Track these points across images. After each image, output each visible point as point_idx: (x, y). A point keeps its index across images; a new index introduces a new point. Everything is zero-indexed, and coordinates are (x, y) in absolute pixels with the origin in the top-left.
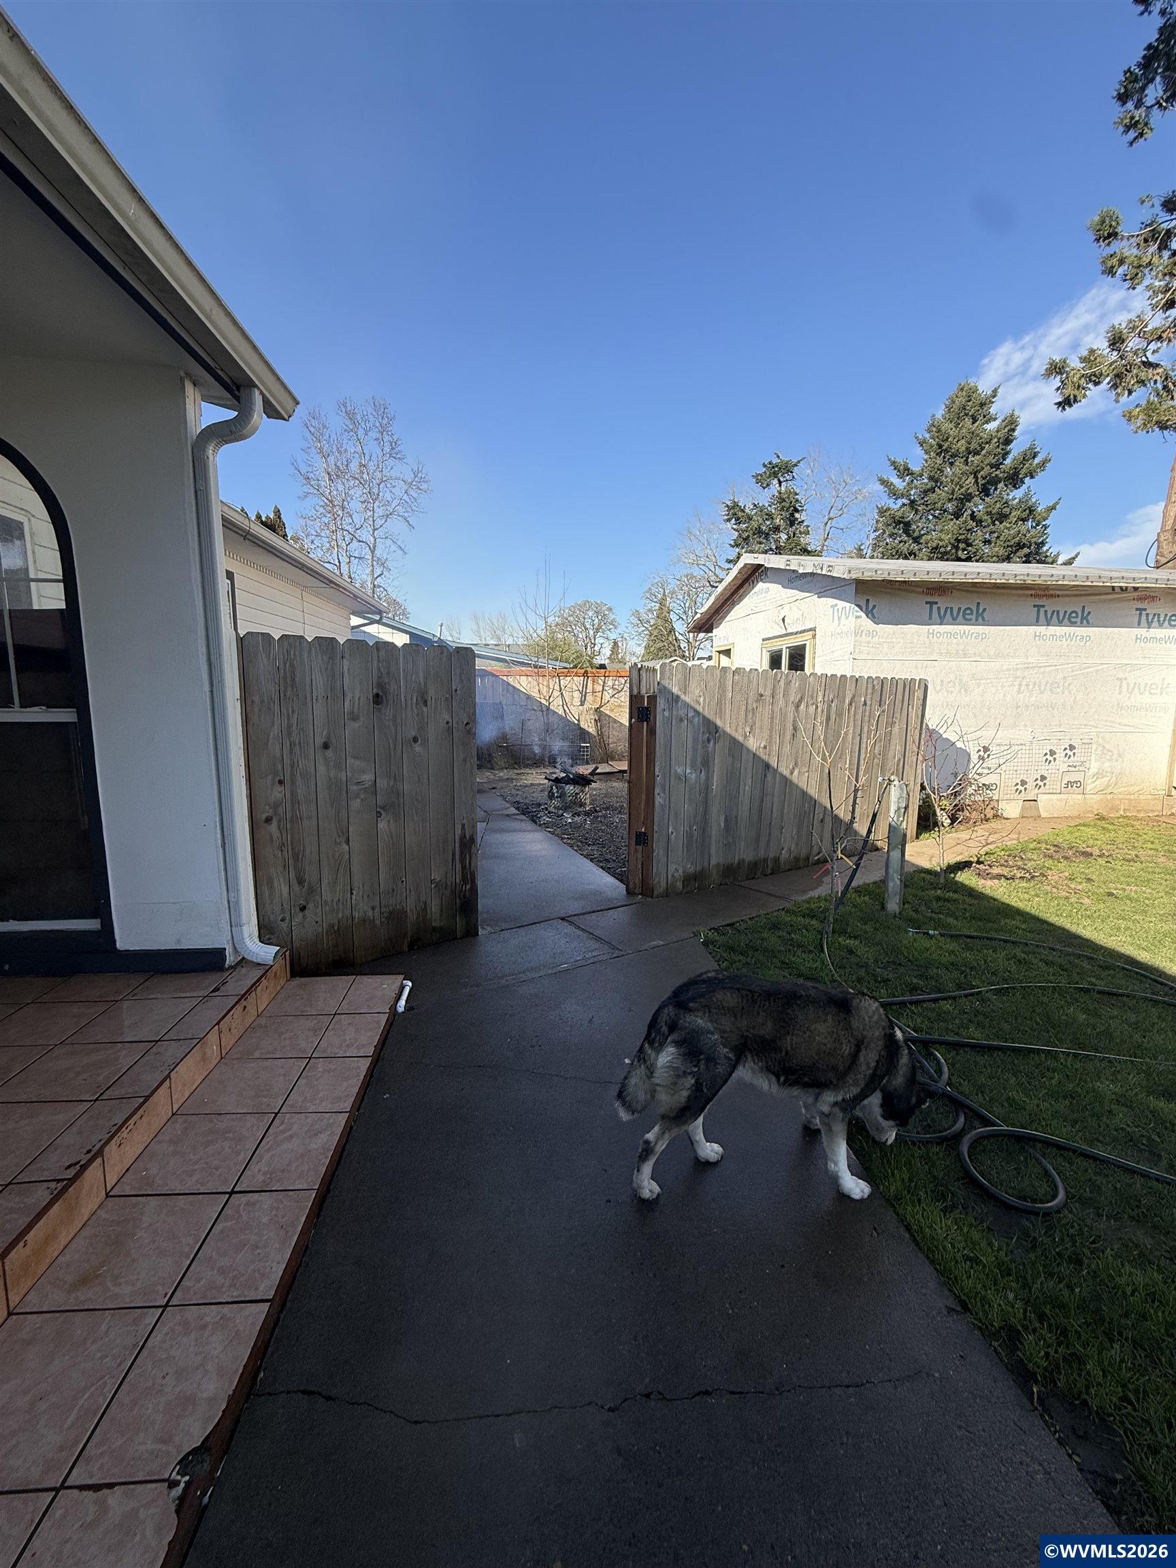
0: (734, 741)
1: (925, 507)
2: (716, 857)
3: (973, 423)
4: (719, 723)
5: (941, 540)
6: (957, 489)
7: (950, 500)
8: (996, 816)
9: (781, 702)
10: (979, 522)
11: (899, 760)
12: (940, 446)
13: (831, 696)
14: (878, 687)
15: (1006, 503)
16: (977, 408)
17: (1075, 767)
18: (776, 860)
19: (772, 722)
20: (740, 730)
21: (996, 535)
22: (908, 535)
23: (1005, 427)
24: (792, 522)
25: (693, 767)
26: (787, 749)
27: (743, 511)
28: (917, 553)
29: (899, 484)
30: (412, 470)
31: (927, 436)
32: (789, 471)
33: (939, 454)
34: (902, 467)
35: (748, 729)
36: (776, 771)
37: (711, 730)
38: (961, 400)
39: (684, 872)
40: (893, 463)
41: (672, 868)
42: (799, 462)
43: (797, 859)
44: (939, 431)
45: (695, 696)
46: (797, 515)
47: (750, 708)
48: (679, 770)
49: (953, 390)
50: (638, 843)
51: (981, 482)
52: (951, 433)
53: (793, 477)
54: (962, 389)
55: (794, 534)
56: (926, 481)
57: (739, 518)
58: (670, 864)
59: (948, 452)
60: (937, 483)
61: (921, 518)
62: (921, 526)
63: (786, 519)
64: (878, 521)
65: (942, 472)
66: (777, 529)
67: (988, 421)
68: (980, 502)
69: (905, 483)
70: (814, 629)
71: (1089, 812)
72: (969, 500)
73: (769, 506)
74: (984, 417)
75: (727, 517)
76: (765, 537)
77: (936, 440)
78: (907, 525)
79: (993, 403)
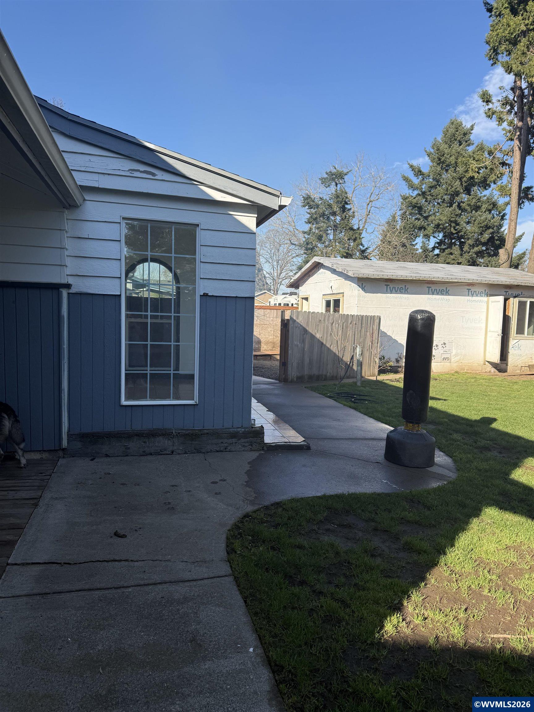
0: (312, 335)
1: (431, 197)
2: (306, 372)
3: (460, 145)
4: (307, 329)
5: (440, 220)
6: (449, 189)
7: (446, 194)
9: (327, 323)
10: (464, 210)
11: (370, 345)
12: (440, 159)
13: (343, 321)
14: (361, 318)
15: (479, 199)
16: (462, 136)
17: (446, 352)
18: (326, 376)
19: (324, 329)
20: (314, 331)
21: (474, 219)
22: (421, 215)
23: (478, 151)
24: (344, 209)
25: (299, 343)
26: (329, 338)
27: (313, 201)
28: (426, 227)
29: (416, 181)
31: (432, 151)
32: (342, 178)
34: (417, 170)
35: (316, 331)
36: (325, 345)
37: (305, 331)
38: (452, 130)
39: (297, 376)
41: (293, 373)
42: (348, 173)
43: (333, 377)
44: (438, 150)
45: (300, 320)
46: (346, 206)
47: (317, 324)
48: (296, 343)
49: (447, 123)
50: (283, 365)
51: (464, 184)
52: (446, 151)
53: (345, 181)
55: (345, 217)
56: (431, 180)
57: (311, 206)
58: (293, 372)
59: (444, 163)
60: (438, 183)
61: (429, 204)
62: (429, 209)
63: (340, 208)
64: (402, 204)
65: (441, 175)
66: (334, 214)
67: (469, 145)
68: (464, 197)
69: (419, 180)
70: (343, 293)
71: (452, 370)
72: (457, 195)
73: (330, 199)
74: (466, 142)
75: (303, 204)
76: (327, 219)
77: (437, 155)
78: (420, 208)
79: (471, 133)
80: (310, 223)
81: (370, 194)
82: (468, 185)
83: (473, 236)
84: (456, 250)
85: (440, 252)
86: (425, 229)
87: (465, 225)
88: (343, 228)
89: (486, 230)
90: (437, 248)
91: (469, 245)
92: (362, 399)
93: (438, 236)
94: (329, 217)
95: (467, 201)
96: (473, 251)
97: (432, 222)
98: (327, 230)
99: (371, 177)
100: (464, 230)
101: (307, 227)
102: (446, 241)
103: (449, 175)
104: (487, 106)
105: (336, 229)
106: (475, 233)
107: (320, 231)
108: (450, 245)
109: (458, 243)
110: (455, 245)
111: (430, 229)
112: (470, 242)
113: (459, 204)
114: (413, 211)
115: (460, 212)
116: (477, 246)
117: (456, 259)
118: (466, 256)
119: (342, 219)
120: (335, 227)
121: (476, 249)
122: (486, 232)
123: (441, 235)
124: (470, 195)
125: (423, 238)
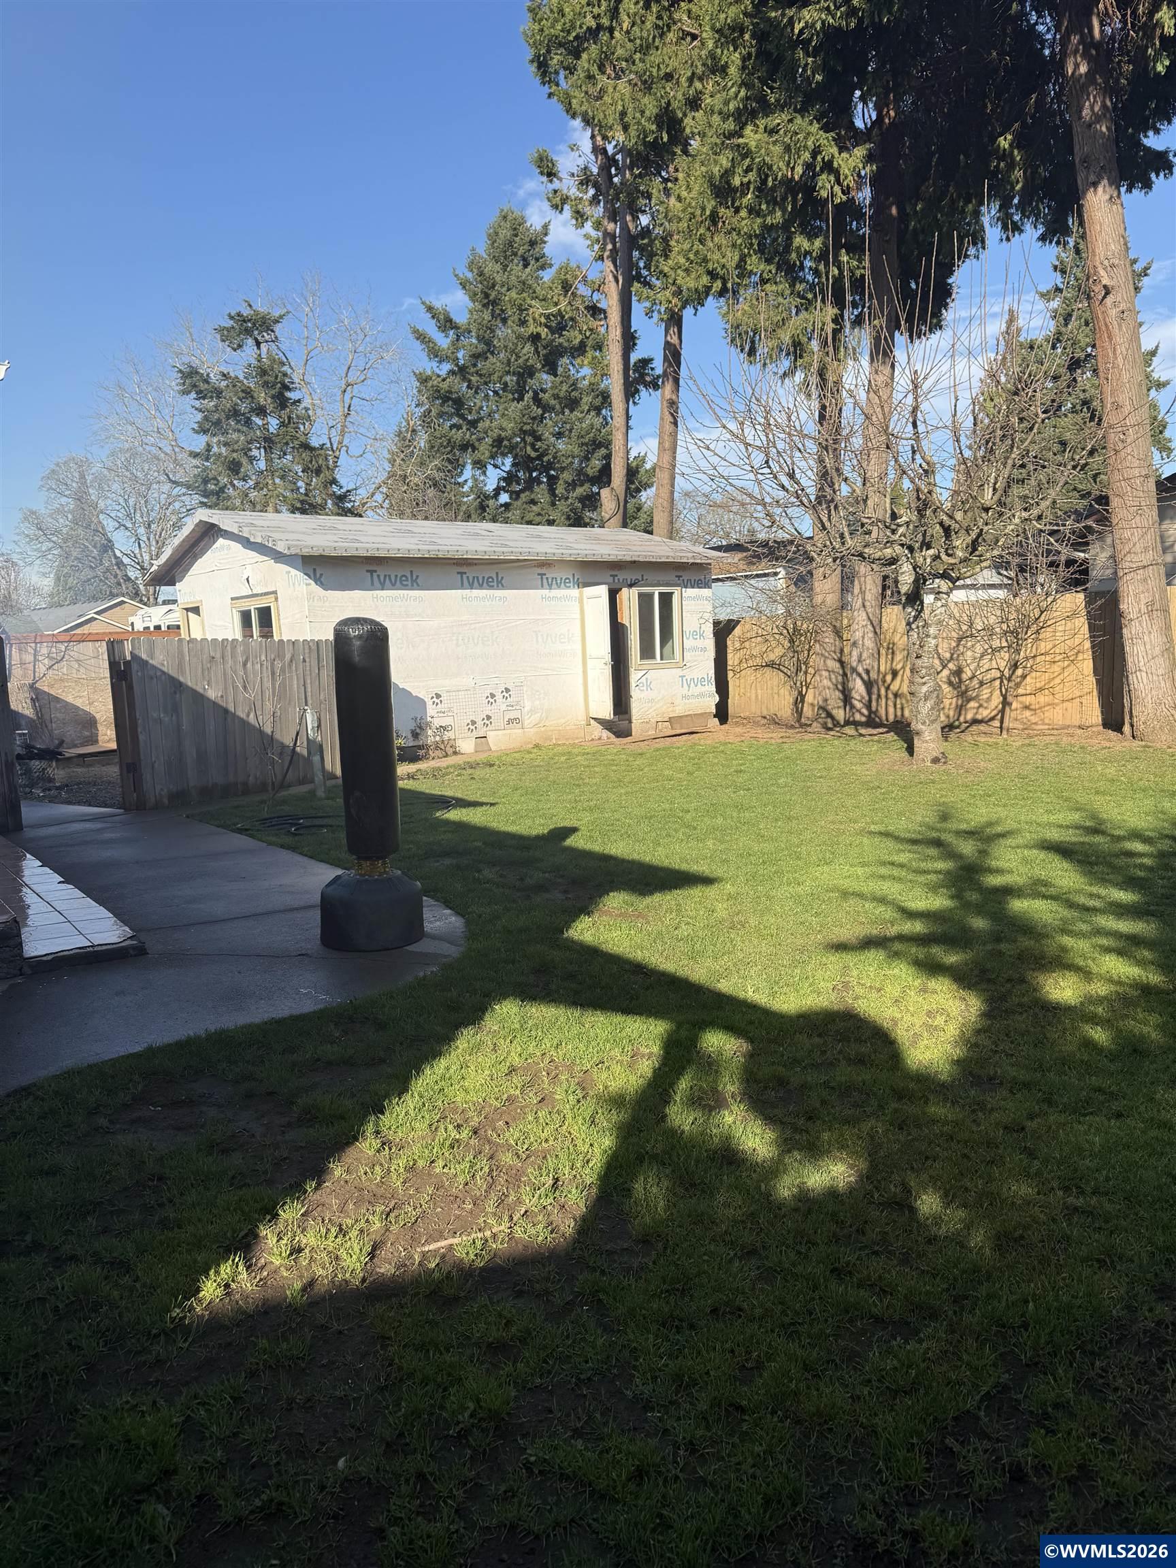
0: (195, 692)
1: (478, 378)
2: (193, 781)
3: (526, 266)
4: (182, 679)
5: (502, 429)
6: (513, 360)
7: (508, 373)
8: (455, 753)
9: (230, 662)
10: (546, 408)
12: (487, 296)
13: (273, 656)
14: (314, 647)
15: (573, 384)
16: (526, 247)
17: (513, 706)
19: (225, 678)
20: (199, 684)
21: (568, 426)
22: (462, 417)
24: (282, 402)
25: (165, 713)
26: (241, 697)
27: (207, 381)
28: (477, 444)
29: (443, 341)
31: (470, 275)
32: (268, 329)
33: (485, 306)
34: (442, 317)
35: (206, 683)
36: (234, 715)
37: (177, 686)
38: (505, 233)
39: (168, 791)
40: (430, 309)
41: (158, 788)
42: (281, 317)
44: (481, 274)
45: (160, 661)
46: (288, 394)
47: (205, 667)
48: (155, 715)
49: (494, 218)
50: (129, 772)
51: (543, 352)
52: (498, 279)
53: (276, 337)
54: (505, 217)
55: (289, 418)
56: (474, 341)
57: (201, 392)
58: (157, 784)
59: (498, 305)
60: (488, 347)
61: (476, 392)
62: (479, 404)
63: (273, 397)
64: (419, 391)
65: (493, 331)
66: (261, 411)
67: (543, 268)
68: (546, 379)
69: (449, 340)
70: (275, 592)
71: (529, 743)
72: (531, 375)
73: (245, 378)
74: (537, 260)
75: (182, 388)
76: (246, 422)
77: (480, 286)
78: (459, 403)
79: (545, 243)
80: (205, 432)
81: (346, 368)
82: (550, 353)
83: (572, 463)
84: (541, 493)
85: (511, 498)
86: (474, 449)
87: (553, 439)
88: (287, 444)
89: (594, 450)
90: (504, 489)
91: (566, 482)
92: (314, 826)
93: (503, 464)
94: (249, 419)
95: (552, 388)
96: (575, 495)
97: (486, 433)
98: (250, 450)
99: (343, 329)
100: (552, 451)
101: (200, 442)
102: (521, 474)
103: (510, 331)
104: (549, 184)
105: (271, 448)
106: (573, 457)
107: (233, 451)
108: (530, 484)
109: (545, 480)
110: (540, 483)
111: (484, 449)
112: (567, 476)
113: (536, 394)
114: (446, 409)
115: (540, 411)
116: (582, 485)
117: (543, 513)
118: (562, 506)
119: (282, 424)
120: (269, 443)
121: (580, 491)
122: (596, 454)
123: (508, 462)
124: (556, 375)
125: (473, 468)
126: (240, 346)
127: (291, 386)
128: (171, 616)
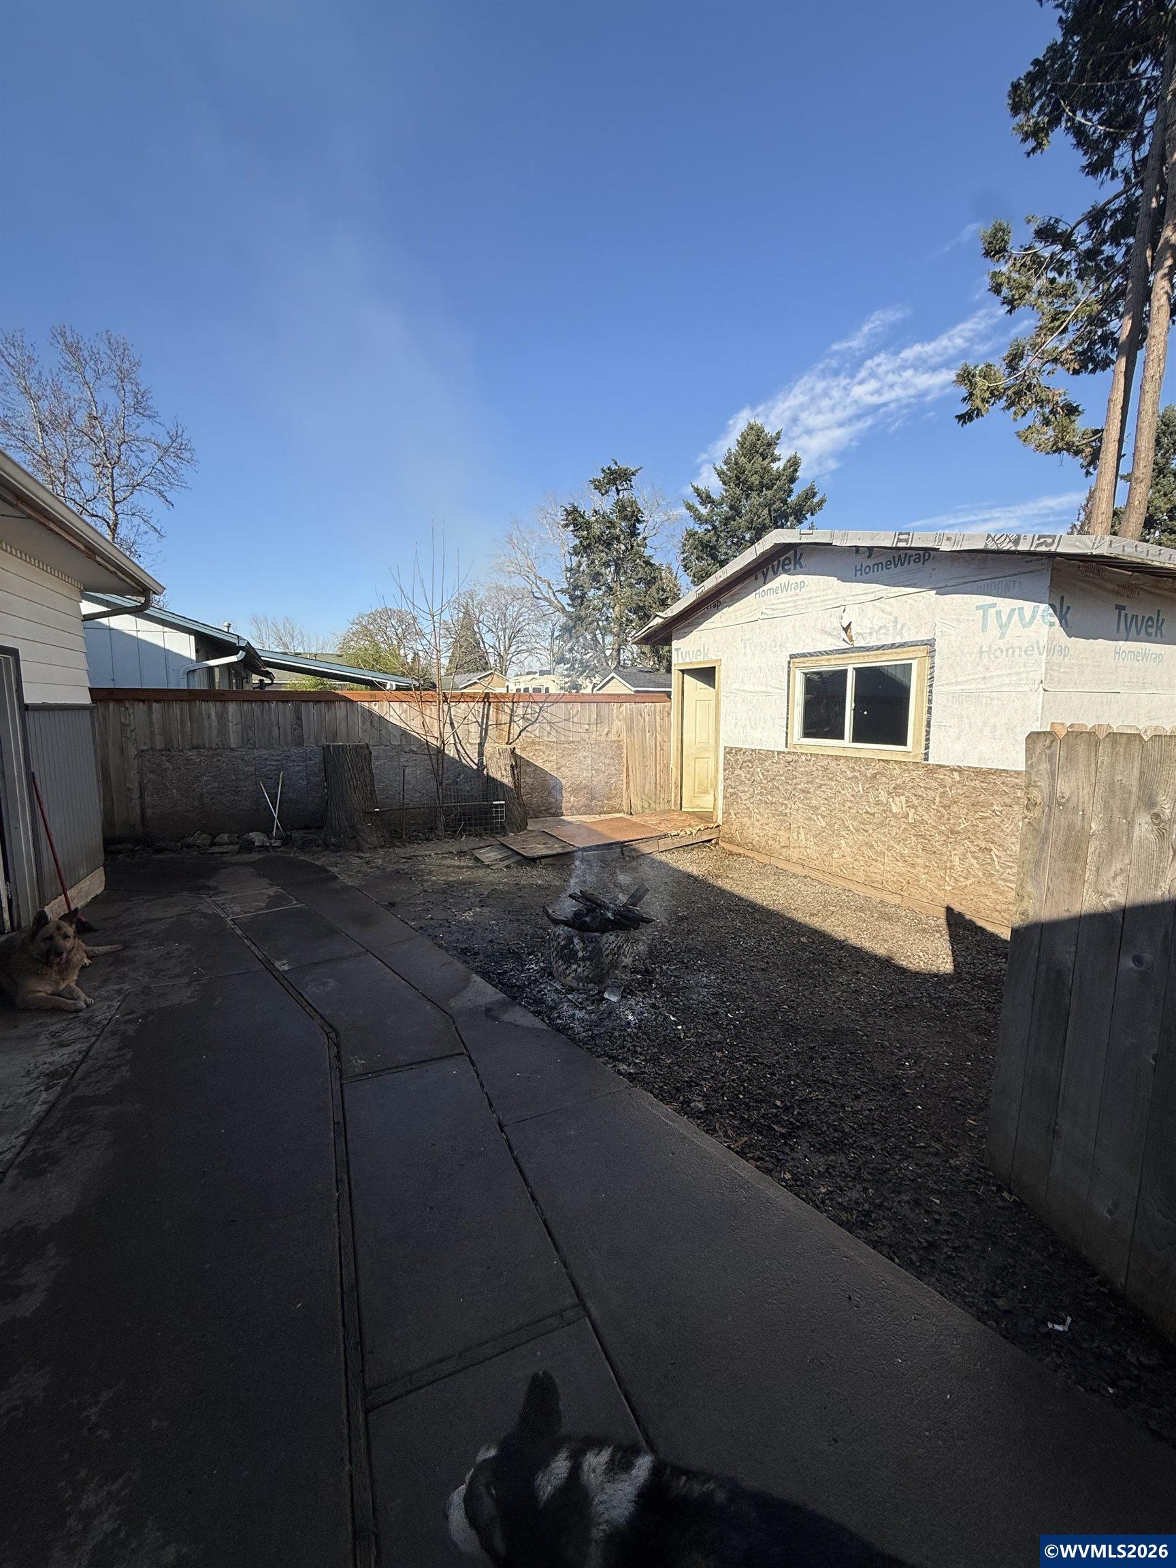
1: (726, 533)
3: (764, 459)
12: (738, 478)
16: (765, 447)
24: (633, 533)
27: (583, 516)
29: (704, 511)
30: (168, 433)
31: (725, 467)
32: (627, 479)
34: (704, 495)
38: (751, 438)
42: (636, 471)
44: (735, 464)
46: (638, 525)
49: (744, 429)
52: (746, 467)
53: (631, 486)
55: (632, 546)
57: (578, 524)
59: (745, 484)
60: (736, 512)
61: (725, 543)
62: (726, 550)
65: (740, 502)
66: (616, 539)
69: (708, 510)
70: (930, 643)
73: (611, 513)
74: (771, 455)
75: (566, 522)
77: (732, 473)
78: (714, 549)
79: (778, 444)
94: (610, 543)
101: (572, 562)
105: (621, 565)
114: (702, 554)
120: (620, 561)
126: (607, 492)
127: (641, 519)
128: (534, 681)
